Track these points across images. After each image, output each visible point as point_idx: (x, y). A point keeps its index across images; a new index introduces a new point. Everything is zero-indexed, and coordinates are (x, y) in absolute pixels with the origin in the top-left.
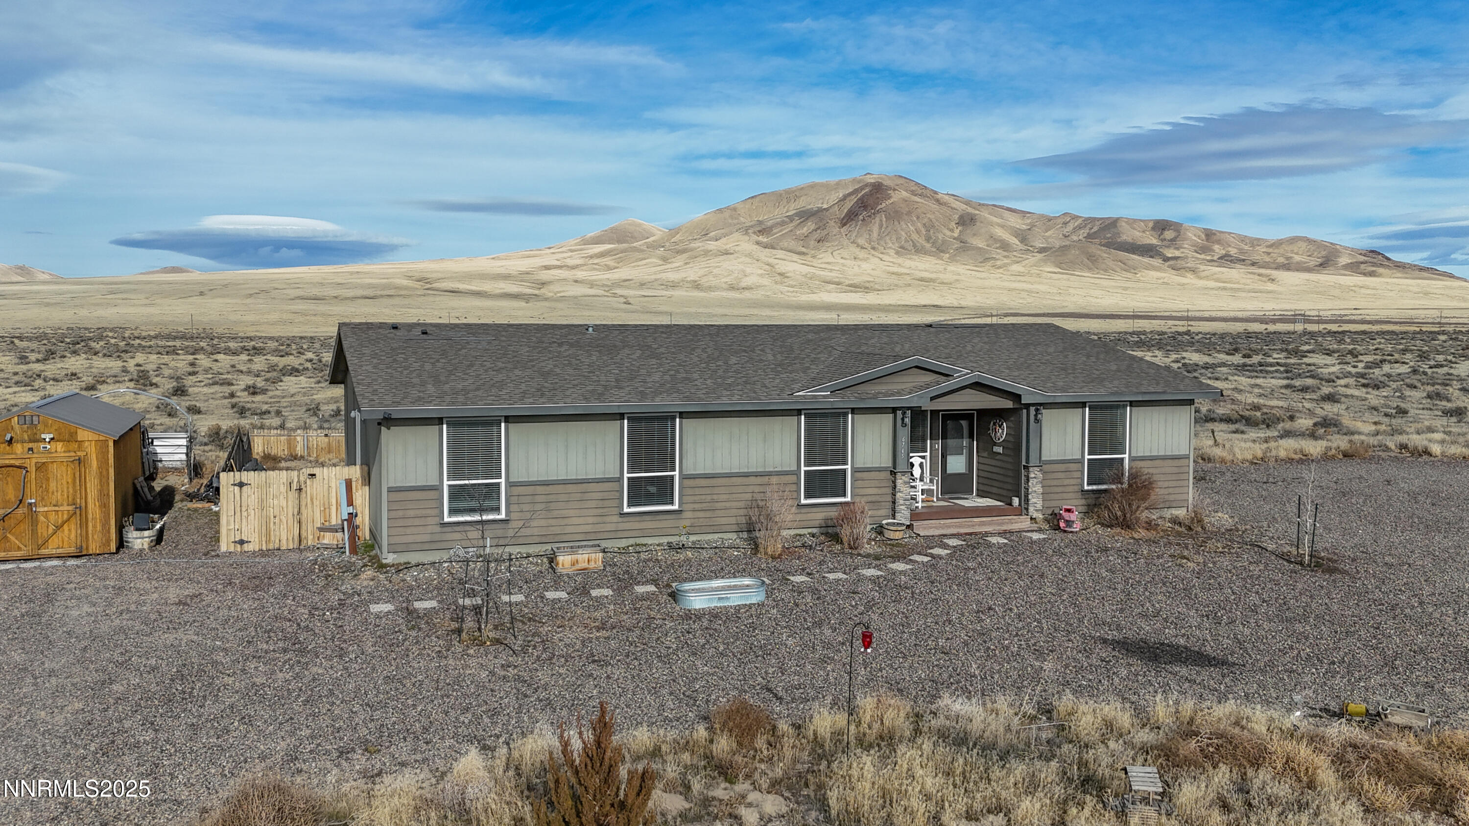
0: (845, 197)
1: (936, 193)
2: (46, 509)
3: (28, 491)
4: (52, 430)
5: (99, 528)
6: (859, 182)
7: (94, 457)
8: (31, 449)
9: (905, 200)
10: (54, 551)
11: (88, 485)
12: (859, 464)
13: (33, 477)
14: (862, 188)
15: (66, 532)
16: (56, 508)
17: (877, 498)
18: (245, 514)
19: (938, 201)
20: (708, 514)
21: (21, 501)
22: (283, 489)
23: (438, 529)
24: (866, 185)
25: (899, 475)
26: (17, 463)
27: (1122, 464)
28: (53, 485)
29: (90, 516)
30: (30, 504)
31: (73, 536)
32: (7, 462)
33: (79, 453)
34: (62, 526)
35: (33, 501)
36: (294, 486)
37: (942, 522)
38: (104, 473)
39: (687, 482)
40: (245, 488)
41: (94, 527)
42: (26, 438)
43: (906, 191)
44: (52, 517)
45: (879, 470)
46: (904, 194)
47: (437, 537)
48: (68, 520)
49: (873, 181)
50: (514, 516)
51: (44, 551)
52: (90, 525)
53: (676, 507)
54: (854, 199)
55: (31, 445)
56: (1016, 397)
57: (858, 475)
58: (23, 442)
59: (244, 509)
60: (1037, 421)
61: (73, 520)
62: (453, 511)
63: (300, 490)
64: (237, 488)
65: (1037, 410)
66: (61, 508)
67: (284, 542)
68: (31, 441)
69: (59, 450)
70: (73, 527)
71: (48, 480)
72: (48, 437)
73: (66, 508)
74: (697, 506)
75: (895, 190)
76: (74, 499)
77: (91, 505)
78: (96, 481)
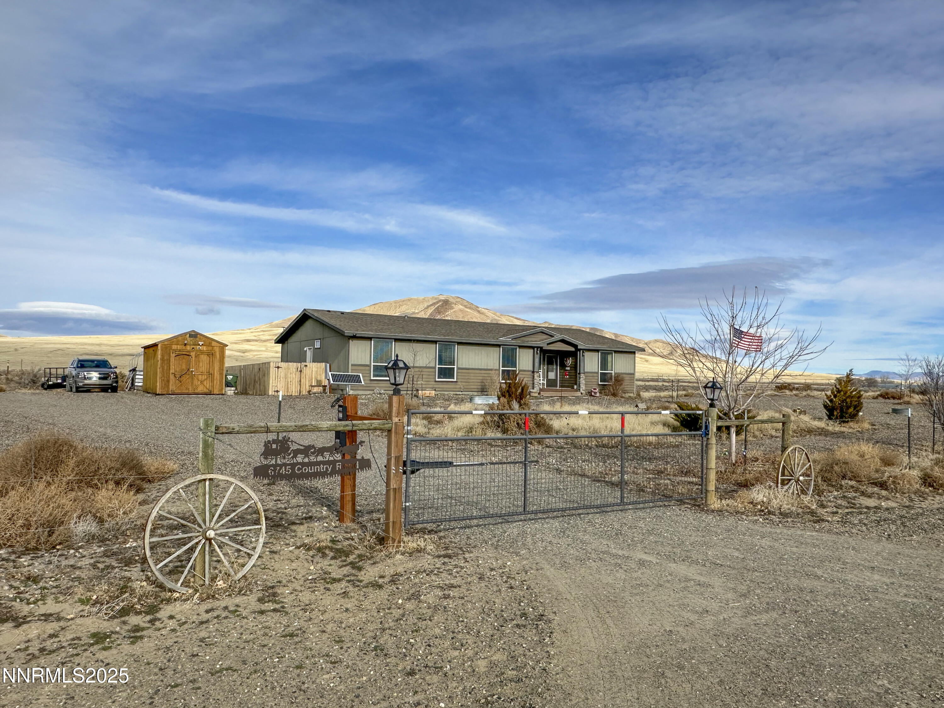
0: (428, 307)
1: (478, 307)
2: (198, 374)
3: (191, 365)
4: (203, 341)
5: (218, 383)
6: (436, 299)
7: (218, 353)
9: (461, 310)
10: (200, 392)
11: (215, 365)
12: (521, 368)
13: (194, 360)
14: (437, 303)
15: (205, 384)
16: (202, 374)
18: (279, 380)
19: (479, 312)
20: (467, 384)
21: (188, 370)
22: (294, 370)
23: (369, 382)
24: (440, 301)
25: (535, 373)
26: (188, 353)
28: (201, 364)
29: (215, 378)
30: (192, 371)
31: (208, 386)
32: (184, 353)
33: (212, 352)
34: (204, 381)
36: (299, 369)
39: (459, 371)
40: (280, 369)
41: (217, 383)
42: (192, 343)
43: (462, 305)
44: (200, 377)
45: (528, 371)
46: (461, 307)
47: (368, 385)
48: (206, 379)
49: (443, 299)
51: (196, 391)
52: (215, 382)
53: (455, 380)
54: (433, 308)
55: (193, 347)
56: (576, 346)
57: (521, 372)
58: (191, 345)
59: (279, 378)
60: (583, 356)
61: (208, 379)
62: (374, 376)
63: (301, 371)
64: (277, 369)
65: (583, 352)
66: (204, 374)
67: (294, 392)
68: (193, 345)
69: (205, 350)
70: (208, 382)
71: (199, 362)
72: (201, 343)
73: (206, 374)
74: (463, 380)
75: (455, 304)
76: (209, 370)
77: (216, 374)
78: (218, 364)
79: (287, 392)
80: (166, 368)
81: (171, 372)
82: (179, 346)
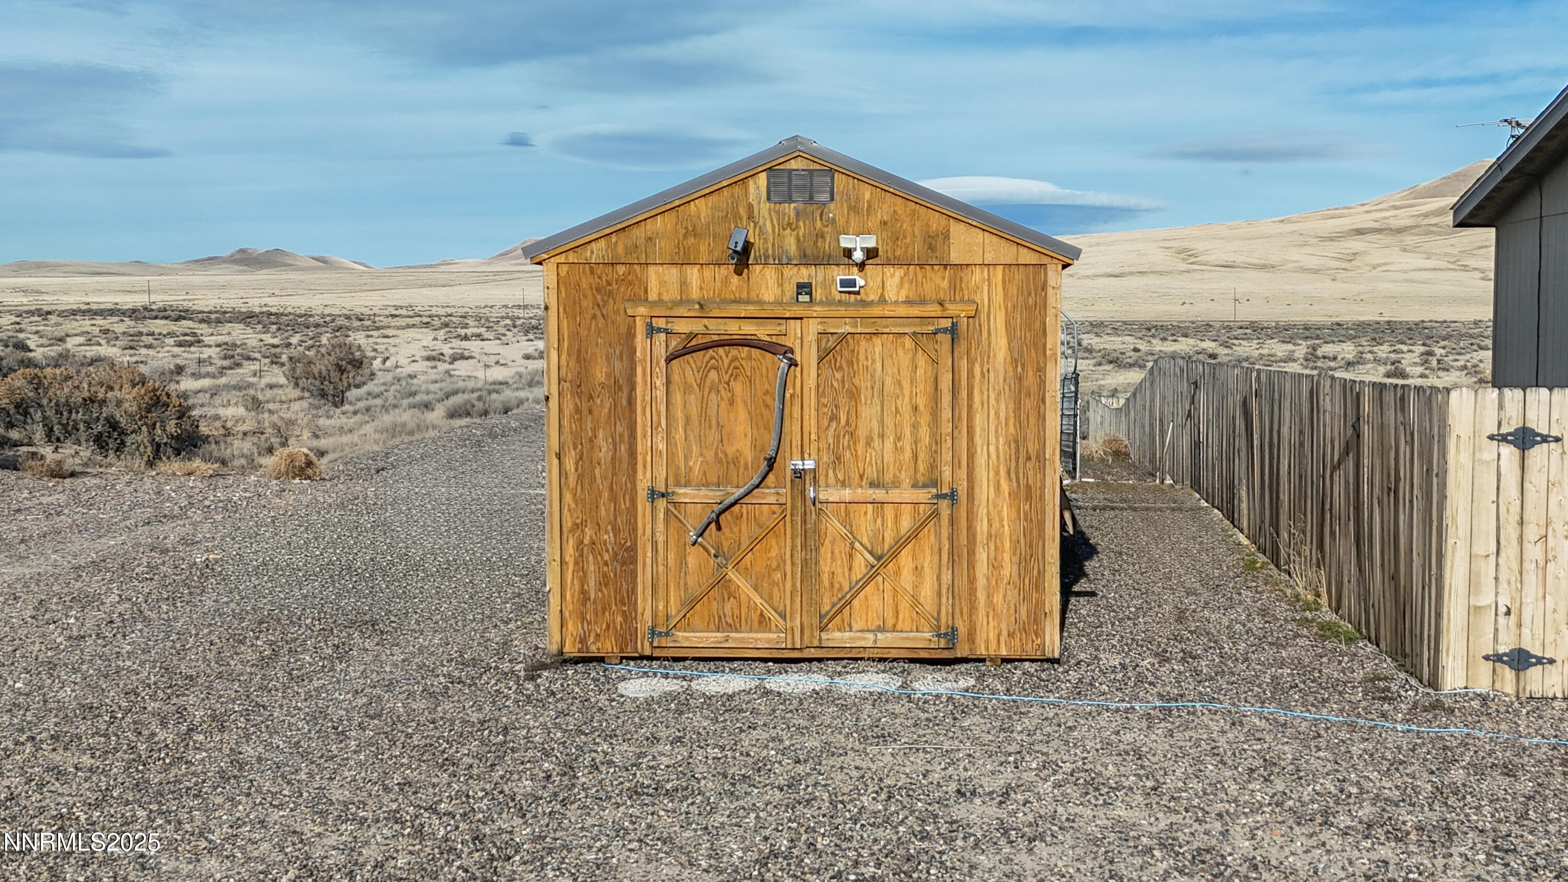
2: (846, 494)
3: (792, 429)
4: (873, 222)
5: (1008, 569)
7: (999, 319)
8: (804, 288)
10: (868, 640)
11: (978, 420)
13: (811, 381)
15: (907, 578)
16: (879, 494)
18: (1534, 552)
21: (771, 463)
26: (762, 332)
28: (869, 415)
29: (982, 528)
30: (799, 474)
31: (927, 592)
32: (733, 328)
33: (952, 309)
34: (895, 555)
35: (809, 464)
38: (1031, 379)
40: (1537, 454)
41: (995, 565)
42: (791, 245)
44: (865, 523)
48: (914, 535)
51: (837, 637)
52: (982, 556)
55: (804, 274)
58: (782, 261)
59: (1532, 533)
61: (928, 537)
64: (1509, 452)
66: (894, 495)
68: (808, 259)
69: (891, 295)
70: (928, 560)
71: (854, 395)
72: (859, 244)
73: (906, 494)
76: (933, 466)
77: (984, 491)
78: (1004, 408)
80: (604, 452)
81: (643, 485)
82: (693, 273)
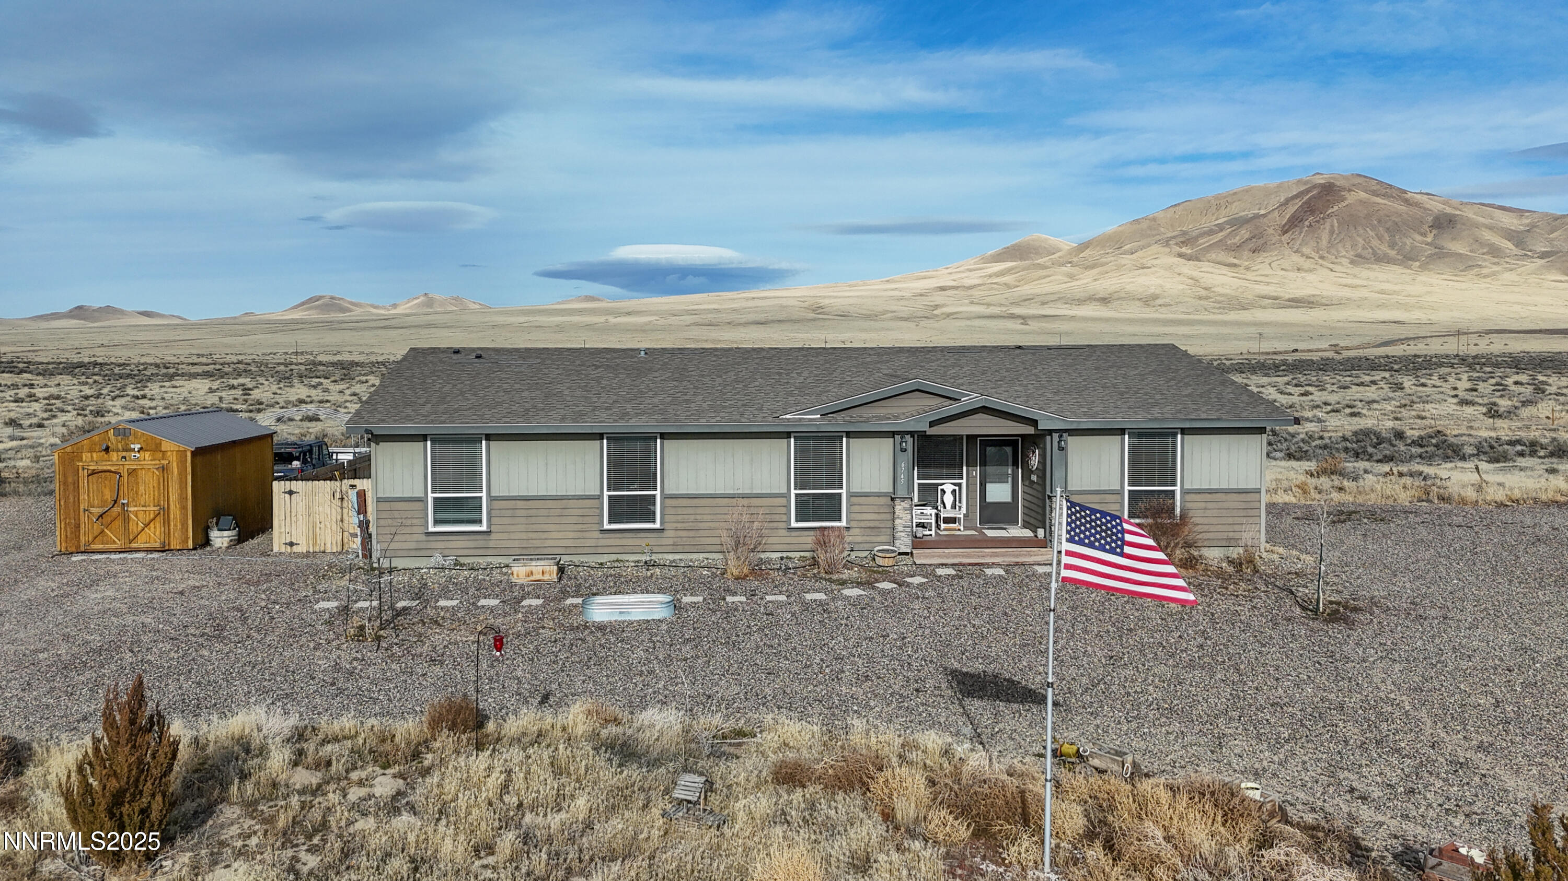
0: (1288, 201)
1: (1405, 192)
2: (136, 509)
3: (121, 493)
4: (141, 441)
5: (179, 527)
6: (1306, 183)
7: (175, 464)
8: (124, 457)
9: (1361, 202)
10: (142, 546)
11: (170, 490)
12: (855, 489)
13: (126, 481)
14: (1308, 191)
15: (152, 529)
16: (144, 509)
17: (877, 524)
18: (294, 519)
19: (1407, 202)
20: (691, 534)
21: (115, 502)
22: (329, 497)
23: (424, 538)
24: (1314, 187)
25: (897, 501)
26: (113, 469)
27: (1173, 497)
28: (142, 488)
29: (172, 516)
30: (123, 504)
31: (158, 533)
32: (105, 468)
33: (163, 462)
34: (149, 524)
35: (125, 502)
36: (338, 496)
37: (947, 551)
38: (184, 480)
39: (669, 502)
40: (294, 496)
41: (175, 525)
42: (120, 447)
43: (1365, 191)
44: (141, 515)
45: (879, 495)
46: (1362, 195)
47: (422, 546)
48: (154, 519)
49: (1323, 181)
50: (493, 528)
51: (134, 545)
52: (172, 524)
53: (657, 525)
54: (1298, 203)
55: (124, 454)
56: (1034, 423)
57: (854, 500)
58: (118, 451)
59: (293, 514)
60: (1061, 449)
61: (158, 518)
62: (437, 522)
63: (342, 499)
64: (287, 496)
65: (1061, 436)
66: (148, 509)
67: (329, 545)
68: (124, 450)
69: (147, 458)
70: (158, 525)
71: (137, 484)
72: (137, 447)
73: (153, 508)
74: (679, 526)
75: (1350, 190)
76: (159, 501)
77: (172, 507)
78: (177, 486)
79: (315, 544)
80: (71, 500)
81: (82, 507)
82: (95, 455)
